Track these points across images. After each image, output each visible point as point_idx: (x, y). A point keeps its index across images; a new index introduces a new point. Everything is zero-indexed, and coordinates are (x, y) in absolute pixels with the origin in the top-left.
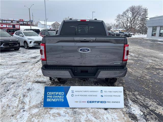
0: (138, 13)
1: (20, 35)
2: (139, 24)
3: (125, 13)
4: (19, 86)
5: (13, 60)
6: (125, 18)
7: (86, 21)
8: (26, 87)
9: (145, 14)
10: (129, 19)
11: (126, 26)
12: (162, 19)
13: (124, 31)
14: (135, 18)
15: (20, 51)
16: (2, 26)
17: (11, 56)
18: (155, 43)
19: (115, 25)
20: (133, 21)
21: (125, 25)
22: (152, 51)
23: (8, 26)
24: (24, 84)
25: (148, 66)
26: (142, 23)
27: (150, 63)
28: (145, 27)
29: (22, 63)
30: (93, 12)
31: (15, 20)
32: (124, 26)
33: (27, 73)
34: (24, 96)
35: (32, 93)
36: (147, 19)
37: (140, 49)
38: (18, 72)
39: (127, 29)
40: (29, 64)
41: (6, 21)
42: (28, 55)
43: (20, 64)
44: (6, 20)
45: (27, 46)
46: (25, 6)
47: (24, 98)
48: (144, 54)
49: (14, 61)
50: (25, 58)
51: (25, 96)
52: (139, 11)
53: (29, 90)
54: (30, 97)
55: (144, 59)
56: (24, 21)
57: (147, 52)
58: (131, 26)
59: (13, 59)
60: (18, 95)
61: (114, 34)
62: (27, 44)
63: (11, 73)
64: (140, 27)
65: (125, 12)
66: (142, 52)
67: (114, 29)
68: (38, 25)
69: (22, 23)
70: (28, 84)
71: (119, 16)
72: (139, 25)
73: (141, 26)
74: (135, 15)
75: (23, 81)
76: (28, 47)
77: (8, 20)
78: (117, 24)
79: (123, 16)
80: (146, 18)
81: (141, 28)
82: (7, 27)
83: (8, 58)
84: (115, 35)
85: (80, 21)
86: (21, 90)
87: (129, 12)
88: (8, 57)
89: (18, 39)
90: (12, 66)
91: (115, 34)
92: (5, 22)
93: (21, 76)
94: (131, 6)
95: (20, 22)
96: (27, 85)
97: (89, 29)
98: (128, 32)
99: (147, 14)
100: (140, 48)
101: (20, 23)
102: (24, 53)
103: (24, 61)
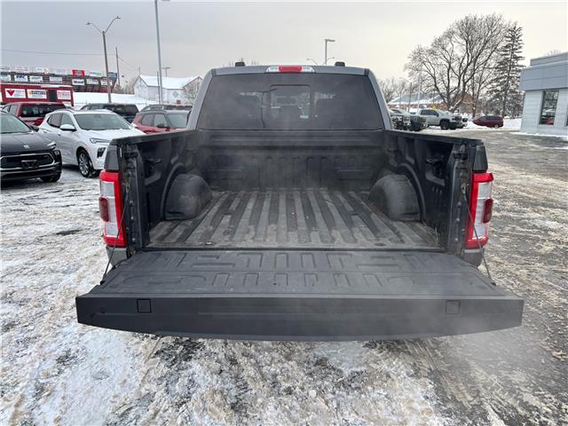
0: (486, 42)
1: (62, 127)
2: (490, 83)
3: (439, 43)
4: (27, 342)
5: (29, 222)
6: (440, 61)
7: (303, 70)
8: (54, 346)
9: (512, 45)
10: (455, 65)
11: (443, 90)
12: (566, 64)
13: (438, 106)
14: (476, 60)
15: (62, 184)
16: (11, 93)
17: (25, 207)
18: (556, 152)
19: (403, 86)
20: (469, 72)
21: (440, 86)
22: (551, 180)
23: (32, 93)
24: (49, 329)
25: (547, 248)
26: (501, 78)
27: (553, 234)
28: (512, 92)
29: (58, 234)
30: (326, 41)
31: (56, 73)
32: (438, 89)
33: (73, 276)
34: (40, 390)
35: (76, 378)
36: (520, 63)
37: (502, 172)
38: (36, 274)
39: (448, 98)
40: (85, 238)
41: (26, 77)
42: (88, 202)
43: (50, 238)
44: (26, 75)
45: (88, 165)
46: (89, 24)
47: (40, 401)
48: (520, 193)
49: (30, 227)
50: (76, 211)
51: (42, 390)
52: (491, 36)
53: (64, 360)
54: (63, 398)
55: (526, 216)
56: (88, 77)
57: (534, 187)
58: (464, 89)
59: (30, 219)
60: (16, 384)
61: (404, 118)
62: (89, 159)
63: (8, 278)
64: (496, 91)
65: (440, 40)
66: (513, 184)
67: (400, 100)
68: (136, 90)
69: (79, 82)
70: (65, 330)
71: (418, 55)
72: (490, 86)
73: (499, 88)
74: (475, 49)
75: (47, 317)
76: (91, 169)
77: (31, 74)
78: (411, 81)
79: (432, 52)
80: (517, 58)
81: (497, 96)
82: (30, 96)
83: (12, 214)
84: (405, 122)
85: (278, 70)
86: (33, 362)
87: (456, 38)
88: (11, 211)
89: (53, 143)
90: (19, 247)
91: (406, 120)
92: (21, 80)
93: (44, 291)
94: (463, 18)
95: (73, 80)
96: (61, 337)
97: (312, 102)
98: (453, 111)
99: (520, 47)
100: (502, 169)
101: (76, 82)
102: (76, 192)
103: (69, 227)
